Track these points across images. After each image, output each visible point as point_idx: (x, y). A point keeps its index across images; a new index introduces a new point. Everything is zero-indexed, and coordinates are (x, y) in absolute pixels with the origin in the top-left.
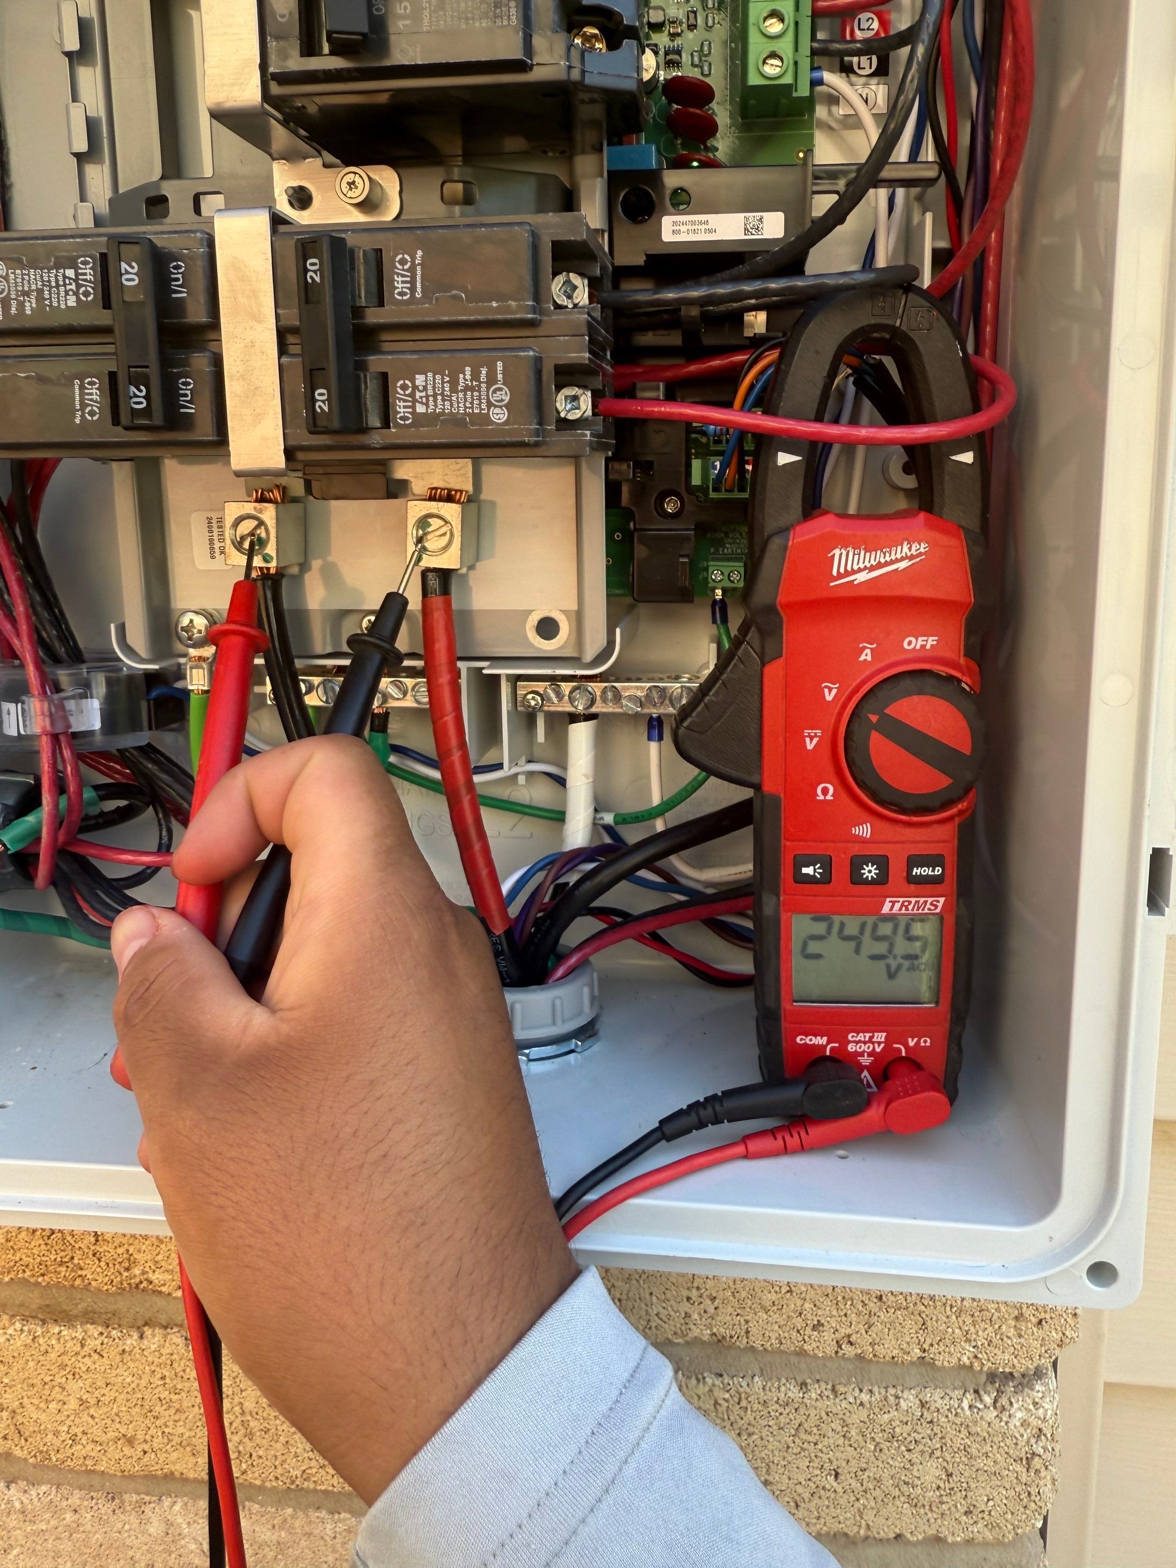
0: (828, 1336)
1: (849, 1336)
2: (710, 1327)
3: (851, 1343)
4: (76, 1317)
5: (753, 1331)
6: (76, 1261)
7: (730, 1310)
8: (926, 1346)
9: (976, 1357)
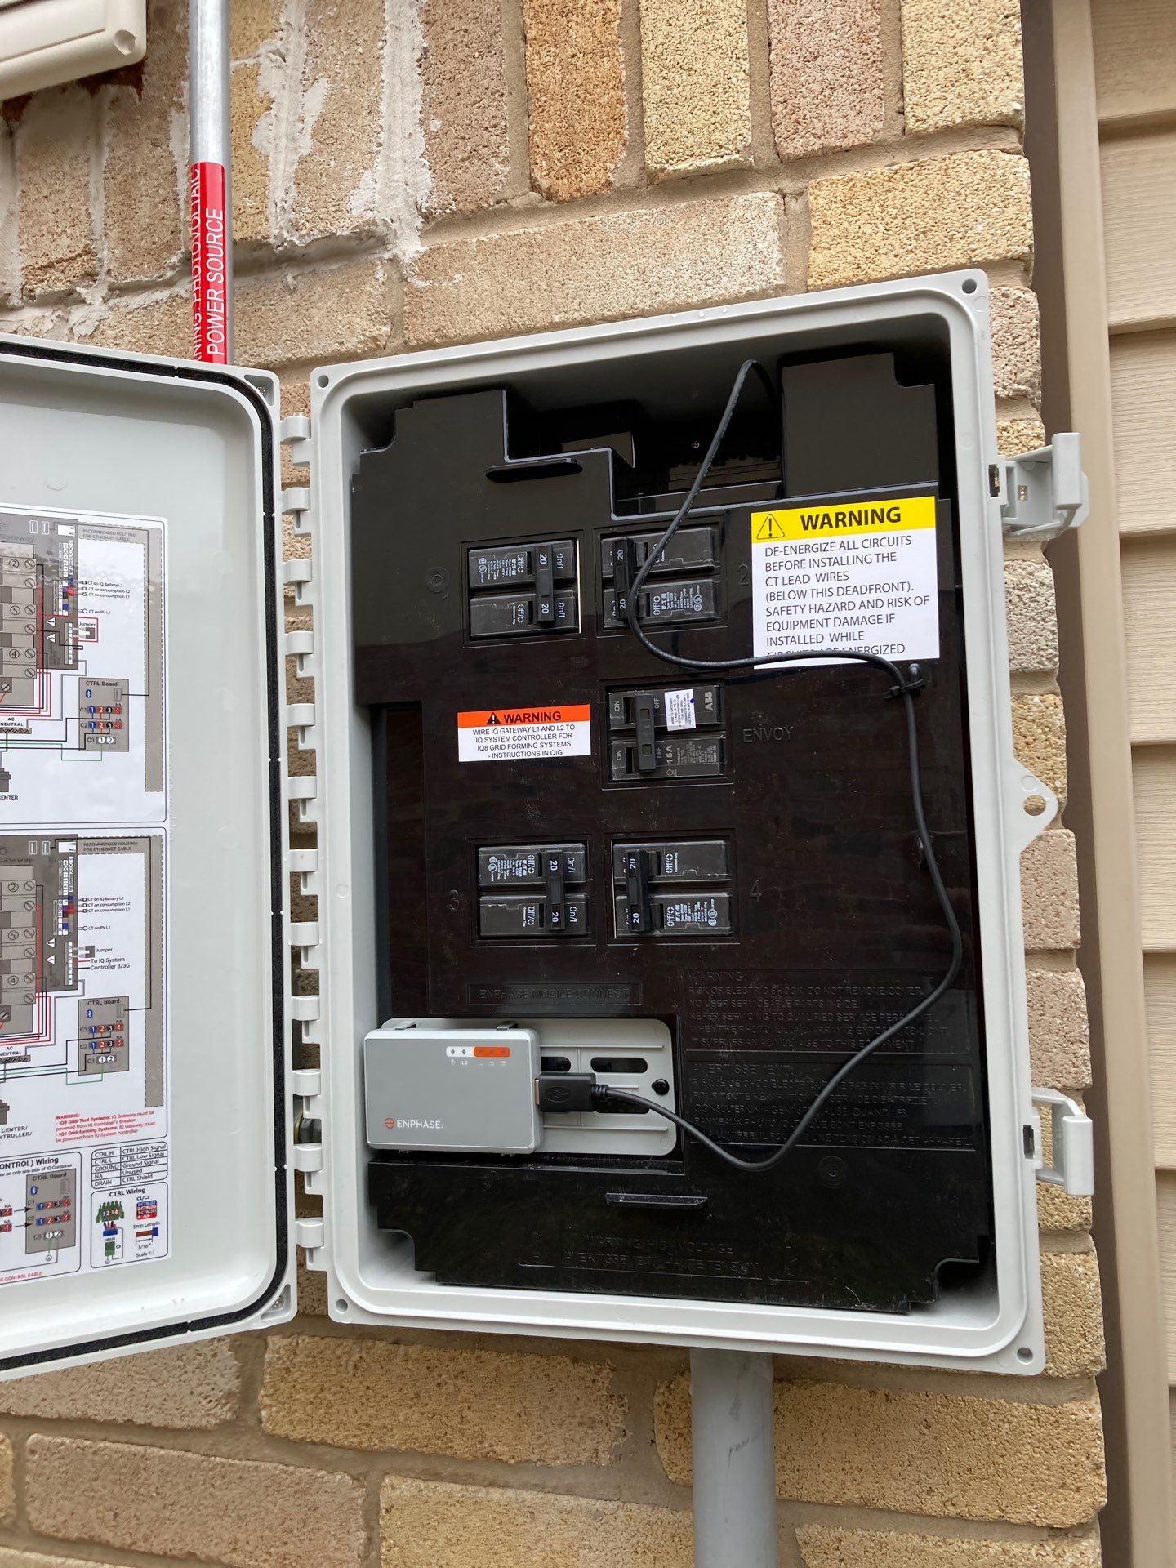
0: (937, 1499)
1: (951, 1499)
2: (859, 1491)
3: (953, 1505)
4: (446, 1477)
5: (888, 1494)
6: (448, 1436)
7: (872, 1478)
8: (1003, 1507)
9: (1038, 1516)
